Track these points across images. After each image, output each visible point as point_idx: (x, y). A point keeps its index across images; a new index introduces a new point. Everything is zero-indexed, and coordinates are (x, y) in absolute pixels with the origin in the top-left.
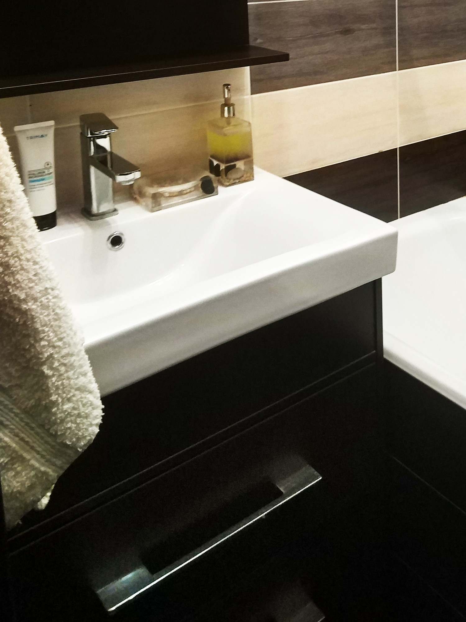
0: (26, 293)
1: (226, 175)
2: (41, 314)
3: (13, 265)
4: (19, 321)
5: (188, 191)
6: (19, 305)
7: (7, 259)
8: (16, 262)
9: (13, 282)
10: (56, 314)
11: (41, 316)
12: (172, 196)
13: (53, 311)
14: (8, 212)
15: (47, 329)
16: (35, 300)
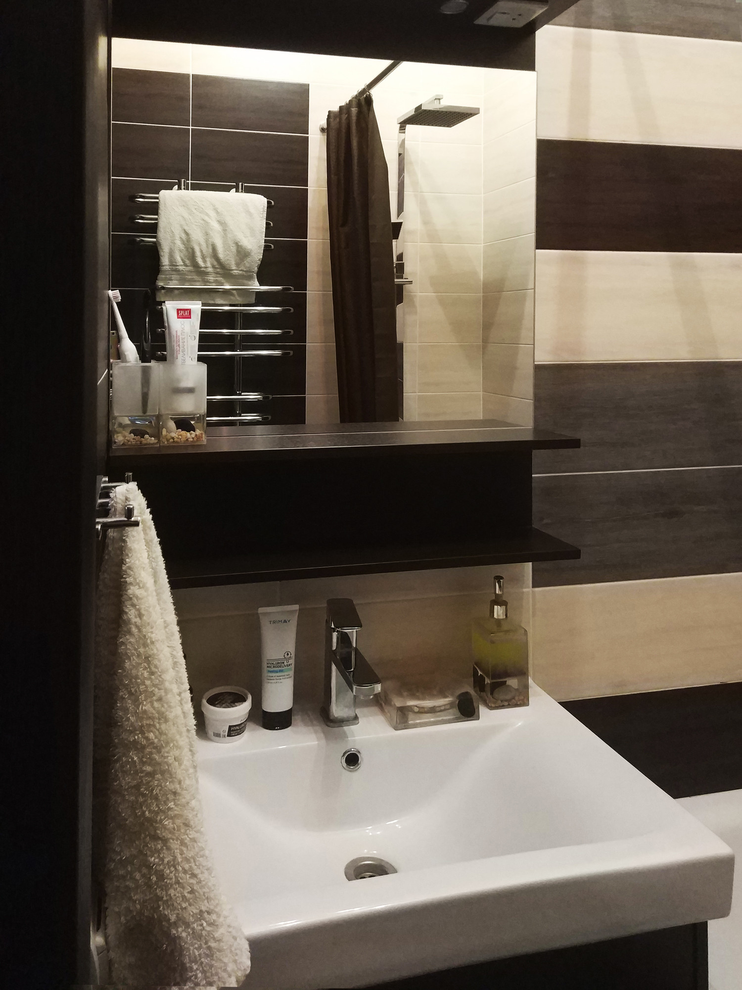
0: (178, 914)
1: (492, 694)
2: (192, 945)
3: (168, 875)
4: (166, 949)
5: (442, 708)
6: (168, 928)
7: (161, 867)
8: (171, 872)
9: (165, 898)
10: (209, 948)
11: (192, 948)
12: (422, 711)
13: (206, 943)
14: (171, 807)
15: (195, 967)
16: (187, 925)
